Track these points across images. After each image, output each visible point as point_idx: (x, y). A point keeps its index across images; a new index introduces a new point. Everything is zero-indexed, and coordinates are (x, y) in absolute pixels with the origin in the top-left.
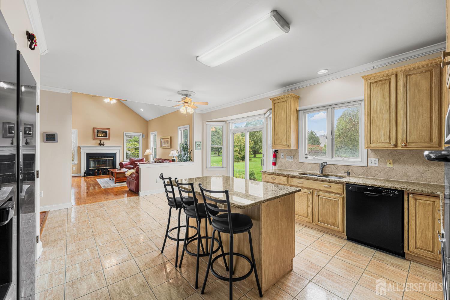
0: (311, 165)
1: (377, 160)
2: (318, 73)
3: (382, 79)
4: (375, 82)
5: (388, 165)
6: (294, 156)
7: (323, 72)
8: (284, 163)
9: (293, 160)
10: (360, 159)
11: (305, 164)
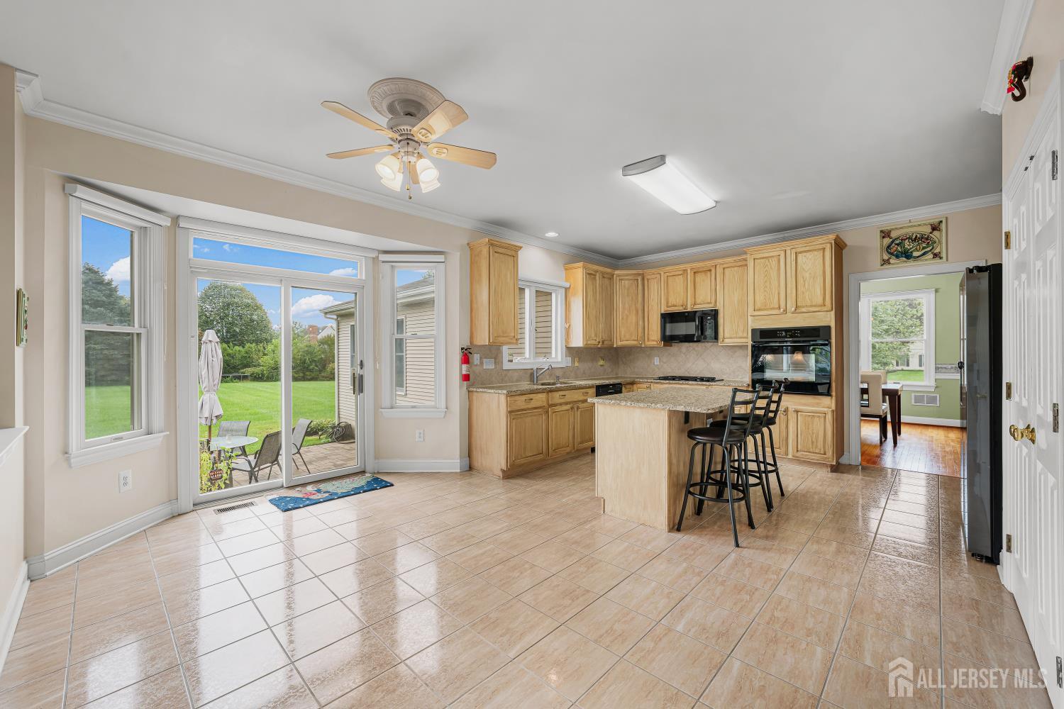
0: (517, 372)
1: (569, 359)
2: (547, 235)
3: (592, 273)
4: (589, 274)
5: (577, 364)
6: (495, 359)
7: (551, 234)
8: (480, 374)
9: (493, 367)
10: (559, 359)
11: (510, 372)
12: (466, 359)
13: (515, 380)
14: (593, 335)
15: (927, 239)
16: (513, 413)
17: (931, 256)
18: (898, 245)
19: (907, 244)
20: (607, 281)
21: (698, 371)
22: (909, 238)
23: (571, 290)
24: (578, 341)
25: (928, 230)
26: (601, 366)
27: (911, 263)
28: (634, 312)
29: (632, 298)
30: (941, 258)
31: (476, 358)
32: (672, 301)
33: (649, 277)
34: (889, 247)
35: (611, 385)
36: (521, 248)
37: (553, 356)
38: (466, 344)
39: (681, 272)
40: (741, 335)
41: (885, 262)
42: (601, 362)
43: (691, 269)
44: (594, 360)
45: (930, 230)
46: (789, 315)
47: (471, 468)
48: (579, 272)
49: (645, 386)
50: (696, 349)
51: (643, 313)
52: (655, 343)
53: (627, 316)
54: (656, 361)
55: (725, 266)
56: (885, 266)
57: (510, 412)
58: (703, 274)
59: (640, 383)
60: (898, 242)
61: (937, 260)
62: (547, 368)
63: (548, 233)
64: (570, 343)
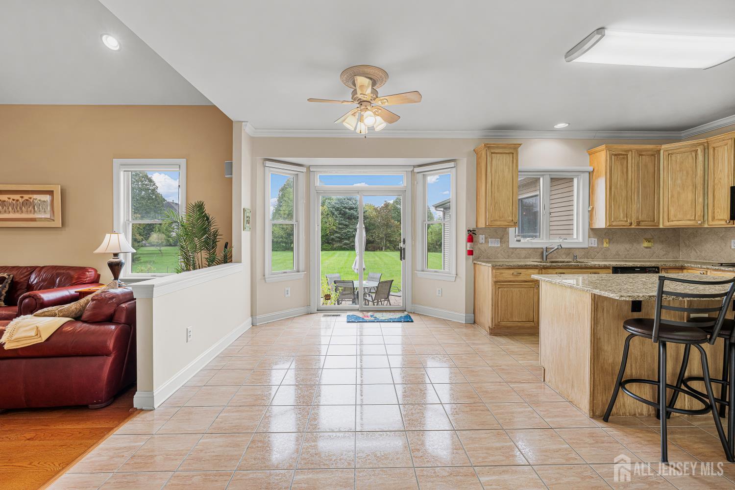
0: (525, 250)
1: (596, 240)
2: (555, 127)
3: (621, 153)
4: (615, 155)
5: (605, 245)
6: (501, 239)
7: (561, 126)
8: (485, 250)
9: (499, 245)
10: (581, 240)
11: (518, 250)
12: (470, 239)
13: (523, 257)
14: (622, 215)
16: (498, 284)
20: (645, 159)
23: (594, 173)
24: (601, 222)
26: (647, 247)
28: (691, 187)
29: (687, 173)
31: (481, 238)
33: (716, 145)
35: (637, 267)
36: (520, 145)
37: (575, 237)
38: (472, 226)
42: (646, 244)
44: (633, 241)
47: (475, 322)
48: (602, 156)
53: (679, 193)
54: (733, 244)
57: (496, 282)
59: (691, 268)
62: (556, 247)
63: (556, 124)
64: (593, 225)
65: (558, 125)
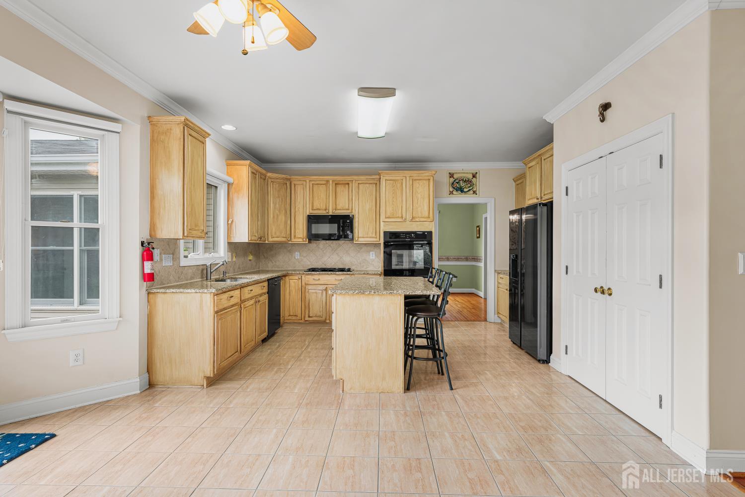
0: (191, 269)
2: (223, 127)
3: (255, 171)
4: (253, 173)
6: (173, 254)
7: (228, 128)
8: (160, 272)
9: (172, 264)
10: (224, 255)
11: (186, 268)
12: (147, 254)
13: (189, 277)
14: (255, 232)
15: (471, 182)
16: (219, 313)
17: (472, 192)
18: (457, 183)
19: (462, 184)
20: (262, 182)
21: (333, 263)
22: (463, 180)
23: (234, 186)
24: (242, 235)
25: (470, 176)
26: (250, 260)
27: (463, 195)
29: (282, 200)
30: (477, 194)
31: (156, 254)
32: (317, 205)
33: (296, 182)
34: (453, 183)
36: (209, 134)
38: (146, 237)
39: (324, 182)
40: (370, 235)
41: (451, 193)
42: (250, 257)
43: (333, 181)
44: (245, 255)
45: (472, 177)
46: (408, 222)
47: (151, 385)
48: (245, 170)
49: (297, 278)
50: (331, 245)
51: (290, 213)
52: (301, 240)
53: (278, 215)
54: (297, 255)
55: (360, 182)
56: (451, 195)
57: (217, 312)
58: (342, 186)
59: (292, 275)
60: (457, 181)
61: (475, 195)
62: (222, 263)
63: (223, 125)
64: (232, 239)
65: (226, 126)
